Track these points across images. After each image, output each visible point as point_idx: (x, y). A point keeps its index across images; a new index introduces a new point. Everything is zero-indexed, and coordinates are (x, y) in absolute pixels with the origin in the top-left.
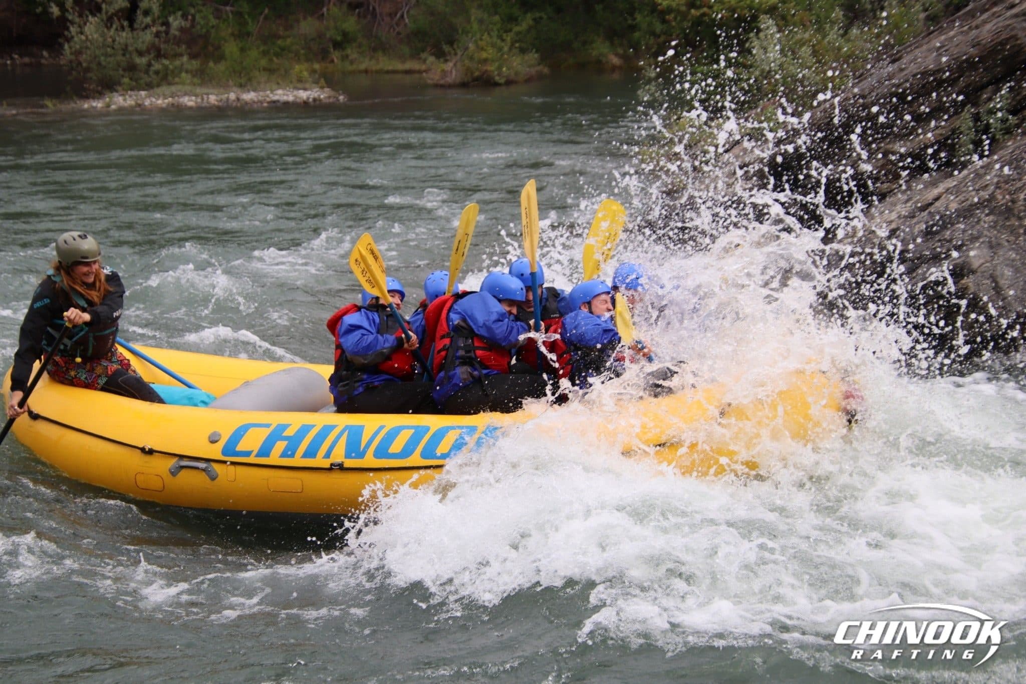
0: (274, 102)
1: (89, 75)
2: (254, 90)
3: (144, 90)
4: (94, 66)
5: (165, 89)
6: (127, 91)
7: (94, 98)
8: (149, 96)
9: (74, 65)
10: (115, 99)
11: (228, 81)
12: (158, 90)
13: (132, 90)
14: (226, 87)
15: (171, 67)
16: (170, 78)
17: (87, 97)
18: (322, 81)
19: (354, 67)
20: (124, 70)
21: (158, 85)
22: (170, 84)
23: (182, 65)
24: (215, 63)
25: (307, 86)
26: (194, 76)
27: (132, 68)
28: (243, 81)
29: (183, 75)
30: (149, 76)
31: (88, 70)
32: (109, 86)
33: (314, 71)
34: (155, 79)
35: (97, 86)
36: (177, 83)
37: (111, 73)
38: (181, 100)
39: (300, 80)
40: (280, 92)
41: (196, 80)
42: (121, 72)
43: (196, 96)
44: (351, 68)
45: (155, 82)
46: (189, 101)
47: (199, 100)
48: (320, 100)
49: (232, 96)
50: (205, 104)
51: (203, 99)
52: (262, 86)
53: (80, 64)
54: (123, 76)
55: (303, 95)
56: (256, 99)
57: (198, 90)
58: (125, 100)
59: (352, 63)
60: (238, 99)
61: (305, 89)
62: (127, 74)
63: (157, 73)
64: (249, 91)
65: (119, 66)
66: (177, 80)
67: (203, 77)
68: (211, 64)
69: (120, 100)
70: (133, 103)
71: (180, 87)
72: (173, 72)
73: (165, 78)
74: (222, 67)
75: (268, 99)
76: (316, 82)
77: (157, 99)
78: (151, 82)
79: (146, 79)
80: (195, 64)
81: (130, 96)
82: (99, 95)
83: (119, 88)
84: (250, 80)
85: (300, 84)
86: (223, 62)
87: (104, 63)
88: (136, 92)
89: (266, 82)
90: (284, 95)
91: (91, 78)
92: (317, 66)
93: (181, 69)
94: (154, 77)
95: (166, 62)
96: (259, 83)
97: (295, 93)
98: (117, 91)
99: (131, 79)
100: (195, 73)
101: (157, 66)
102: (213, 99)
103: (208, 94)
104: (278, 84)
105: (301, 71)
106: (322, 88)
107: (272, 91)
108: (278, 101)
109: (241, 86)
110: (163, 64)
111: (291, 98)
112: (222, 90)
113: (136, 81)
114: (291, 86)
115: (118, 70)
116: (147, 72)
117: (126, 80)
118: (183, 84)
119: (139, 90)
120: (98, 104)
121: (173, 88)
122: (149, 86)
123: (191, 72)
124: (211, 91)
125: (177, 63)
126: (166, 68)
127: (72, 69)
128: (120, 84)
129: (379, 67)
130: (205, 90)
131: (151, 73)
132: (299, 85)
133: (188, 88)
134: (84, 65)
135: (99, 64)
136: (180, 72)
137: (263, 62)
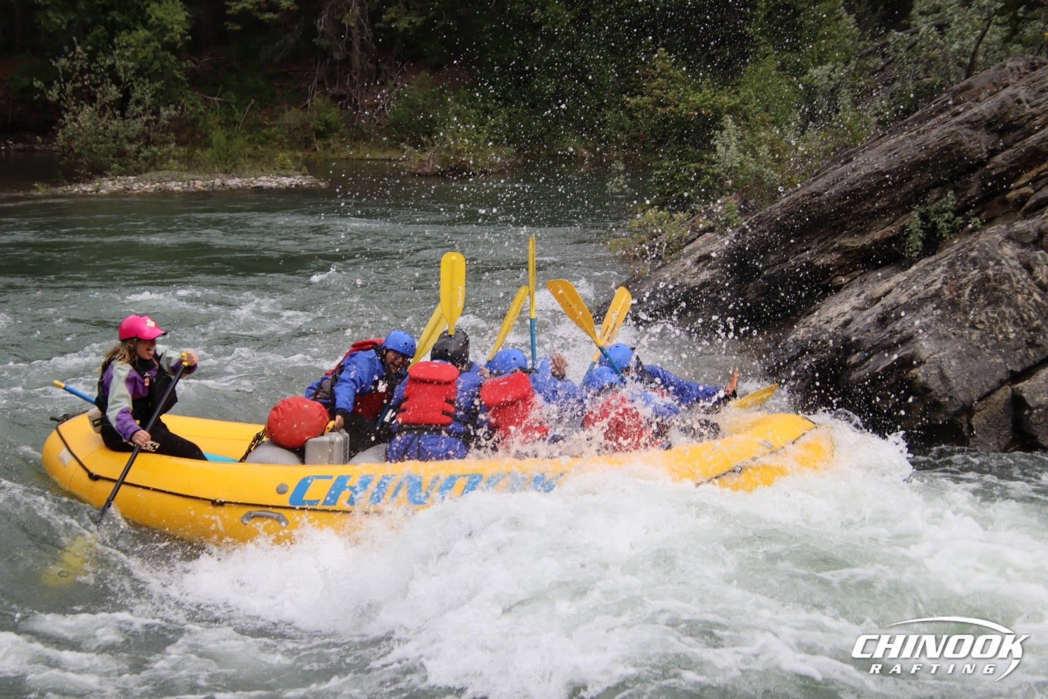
0: (258, 187)
1: (80, 160)
2: (239, 177)
3: (132, 175)
4: (85, 152)
5: (153, 174)
6: (116, 176)
7: (84, 183)
8: (137, 181)
9: (66, 151)
10: (105, 184)
11: (214, 167)
12: (147, 176)
13: (121, 175)
14: (212, 173)
15: (159, 153)
16: (158, 164)
17: (77, 182)
18: (305, 168)
19: (336, 156)
20: (114, 156)
21: (147, 171)
22: (158, 170)
23: (170, 152)
24: (202, 151)
25: (290, 173)
26: (181, 163)
27: (121, 154)
28: (228, 167)
29: (171, 161)
30: (139, 162)
31: (79, 155)
32: (98, 171)
33: (297, 159)
34: (143, 165)
35: (88, 171)
36: (164, 169)
37: (102, 159)
38: (169, 185)
39: (283, 168)
40: (264, 178)
41: (182, 166)
42: (111, 158)
43: (183, 181)
44: (332, 156)
45: (143, 168)
46: (175, 186)
47: (186, 186)
48: (302, 186)
49: (218, 182)
50: (191, 189)
51: (189, 184)
52: (246, 172)
53: (72, 149)
54: (113, 162)
55: (286, 181)
56: (240, 185)
57: (185, 176)
58: (114, 184)
59: (333, 152)
60: (223, 185)
61: (288, 176)
62: (116, 160)
63: (145, 159)
64: (234, 177)
65: (110, 152)
66: (165, 165)
67: (190, 163)
68: (198, 151)
69: (108, 186)
70: (122, 187)
71: (167, 172)
72: (161, 158)
73: (154, 164)
74: (208, 153)
75: (252, 185)
76: (299, 169)
77: (145, 184)
78: (140, 168)
79: (134, 164)
80: (182, 151)
81: (119, 181)
82: (89, 179)
83: (110, 173)
84: (235, 166)
85: (283, 169)
86: (210, 149)
87: (95, 150)
88: (125, 178)
89: (250, 169)
90: (267, 181)
91: (82, 164)
92: (300, 154)
93: (169, 155)
94: (143, 162)
95: (155, 149)
96: (244, 169)
97: (279, 179)
98: (106, 176)
99: (120, 165)
100: (181, 159)
101: (145, 153)
102: (199, 184)
103: (194, 180)
104: (262, 170)
105: (284, 159)
106: (304, 175)
107: (256, 177)
108: (262, 187)
109: (226, 172)
110: (152, 151)
111: (274, 185)
112: (208, 176)
113: (126, 166)
114: (275, 173)
115: (107, 156)
116: (136, 158)
117: (116, 166)
118: (170, 169)
119: (128, 175)
120: (88, 188)
121: (161, 174)
122: (137, 172)
123: (179, 158)
124: (196, 177)
125: (165, 150)
126: (155, 154)
127: (64, 155)
128: (109, 169)
129: (359, 156)
130: (192, 176)
131: (140, 159)
132: (282, 172)
133: (175, 173)
134: (76, 151)
135: (91, 150)
136: (168, 159)
137: (249, 150)
